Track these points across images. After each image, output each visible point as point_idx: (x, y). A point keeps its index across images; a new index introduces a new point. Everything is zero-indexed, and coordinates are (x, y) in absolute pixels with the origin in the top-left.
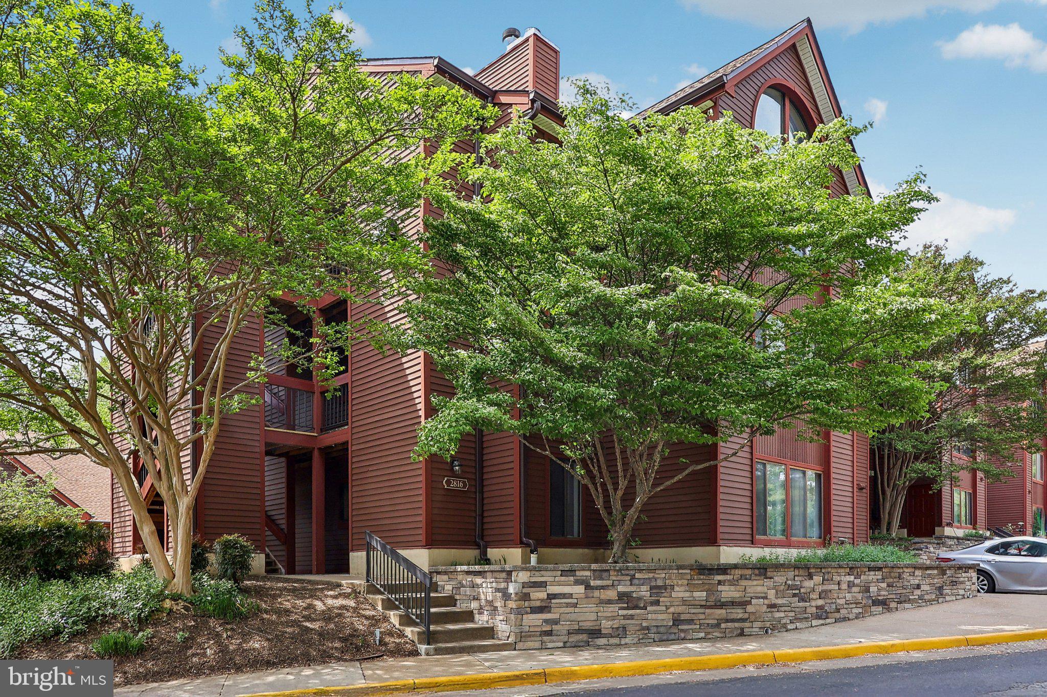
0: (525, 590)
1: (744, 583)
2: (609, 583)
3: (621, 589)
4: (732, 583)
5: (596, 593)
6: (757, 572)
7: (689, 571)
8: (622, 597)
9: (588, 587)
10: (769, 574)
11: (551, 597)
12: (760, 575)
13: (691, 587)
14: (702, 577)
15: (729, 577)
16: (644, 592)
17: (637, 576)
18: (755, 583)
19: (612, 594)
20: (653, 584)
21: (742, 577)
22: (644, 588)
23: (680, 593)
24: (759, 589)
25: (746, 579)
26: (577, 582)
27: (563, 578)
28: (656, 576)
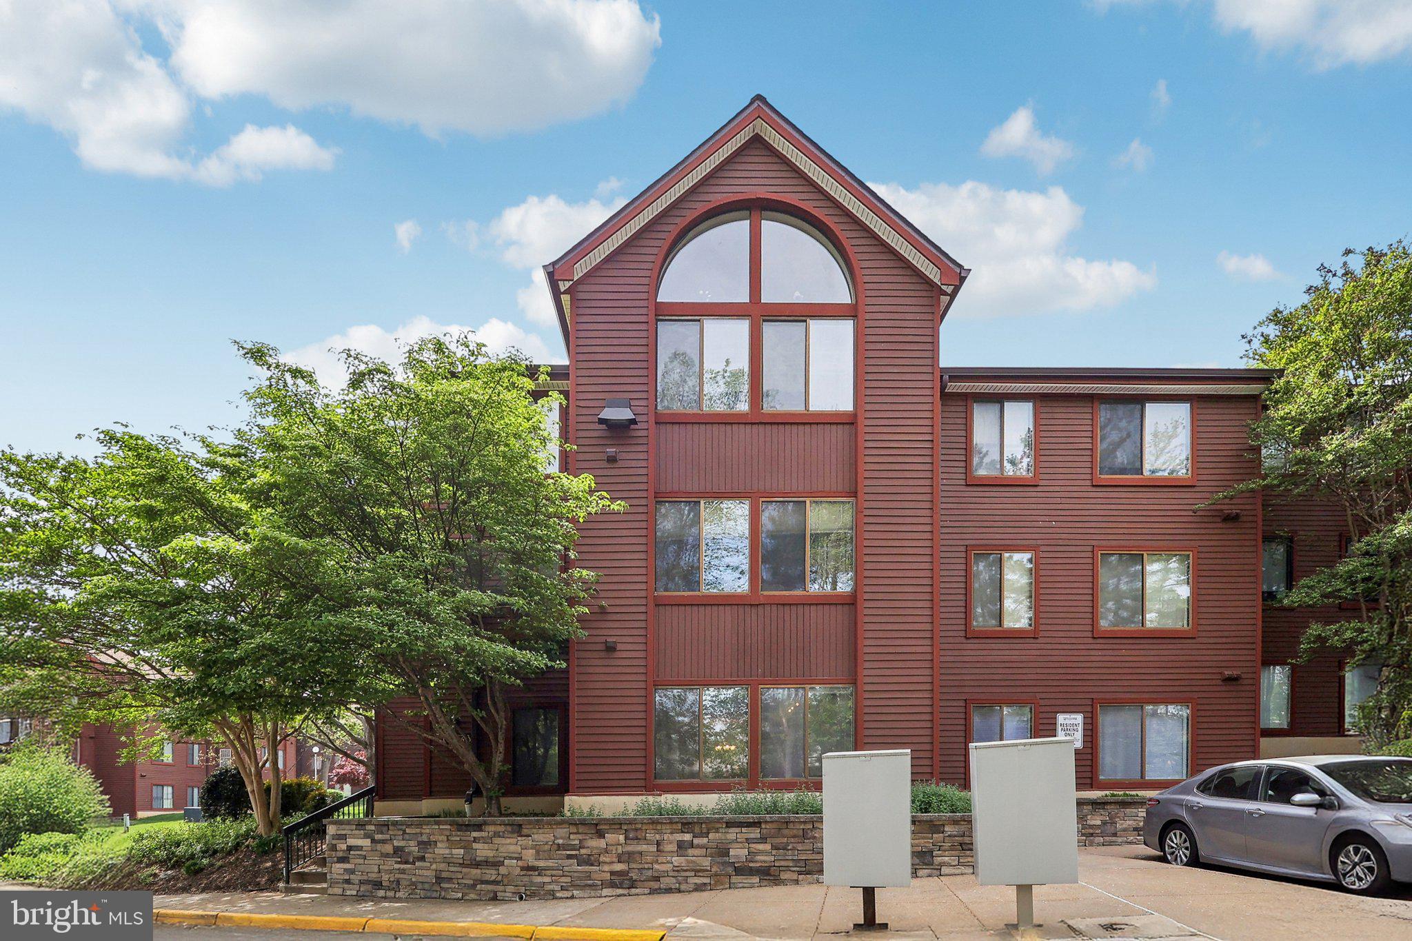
0: (334, 842)
1: (496, 840)
2: (388, 837)
3: (396, 843)
4: (488, 841)
5: (379, 847)
6: (509, 828)
7: (449, 827)
8: (398, 851)
9: (373, 841)
10: (525, 831)
11: (350, 848)
12: (513, 832)
13: (451, 844)
14: (459, 833)
15: (483, 834)
16: (413, 847)
17: (408, 831)
18: (508, 841)
19: (388, 848)
20: (420, 839)
21: (497, 835)
22: (412, 843)
23: (442, 850)
24: (512, 848)
25: (499, 837)
26: (366, 836)
27: (357, 832)
28: (423, 831)
